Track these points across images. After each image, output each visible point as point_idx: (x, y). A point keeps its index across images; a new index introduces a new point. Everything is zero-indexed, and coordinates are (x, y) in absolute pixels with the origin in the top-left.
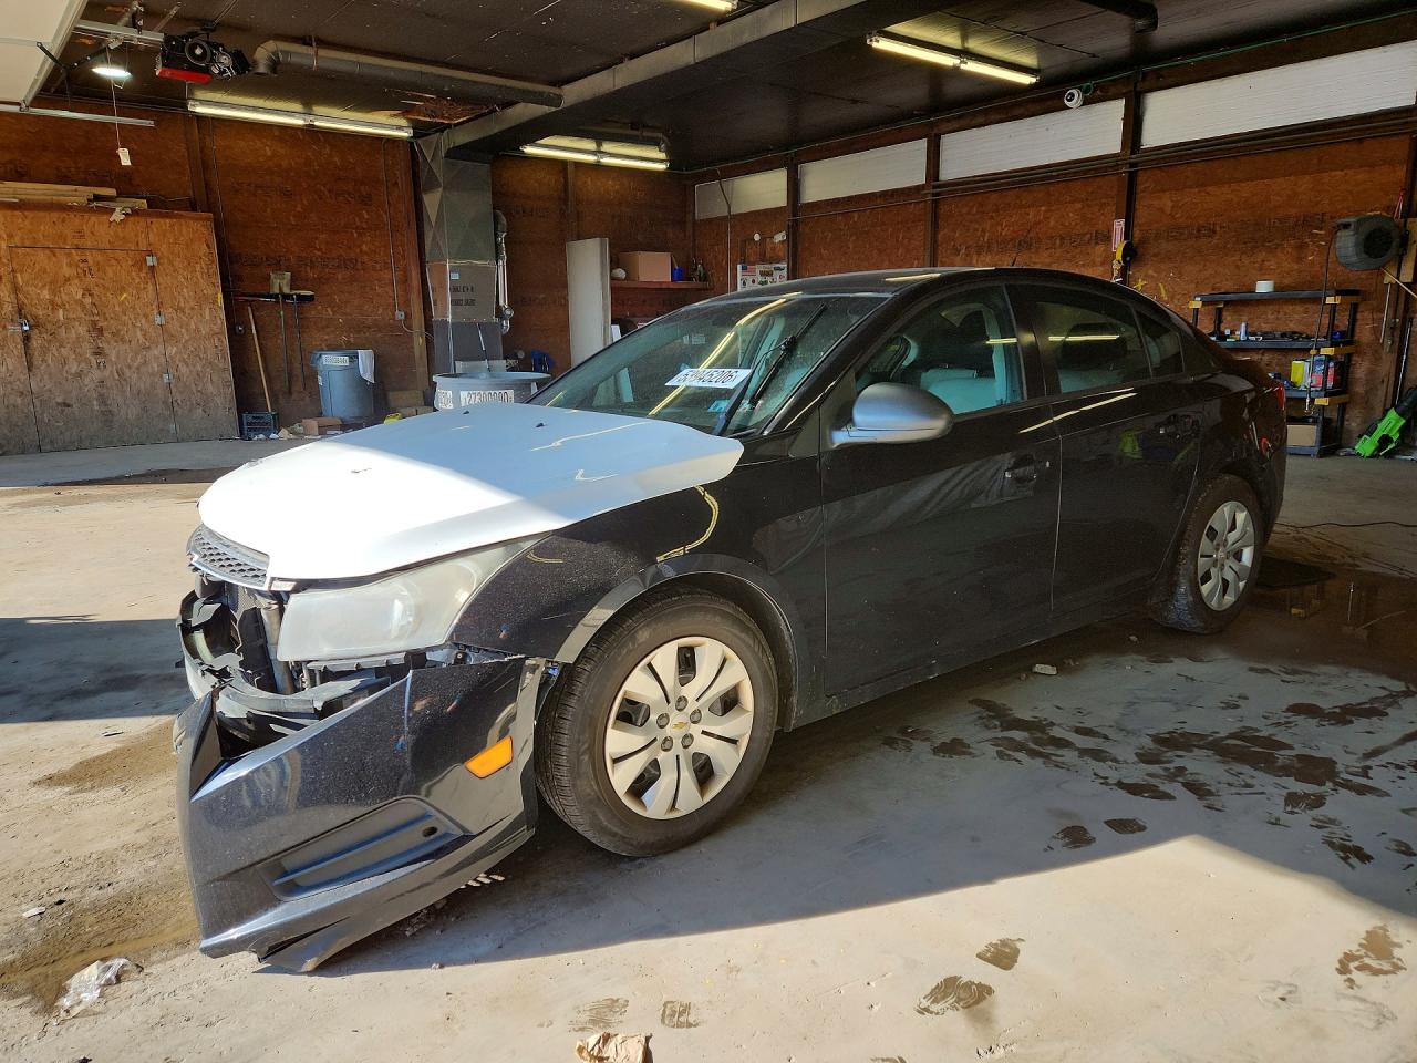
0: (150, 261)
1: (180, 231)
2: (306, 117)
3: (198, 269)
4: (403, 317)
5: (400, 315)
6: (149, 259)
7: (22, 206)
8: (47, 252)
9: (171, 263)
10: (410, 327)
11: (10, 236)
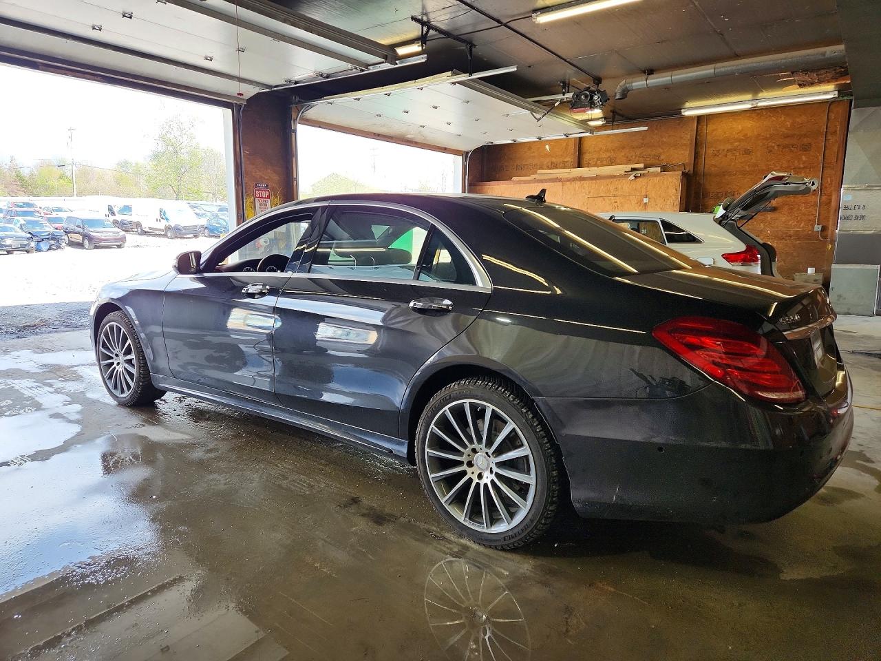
0: (645, 200)
1: (663, 183)
2: (753, 102)
3: (668, 203)
4: (820, 229)
5: (818, 228)
6: (645, 199)
7: (598, 178)
8: (601, 198)
9: (655, 201)
10: (825, 237)
11: (589, 192)
